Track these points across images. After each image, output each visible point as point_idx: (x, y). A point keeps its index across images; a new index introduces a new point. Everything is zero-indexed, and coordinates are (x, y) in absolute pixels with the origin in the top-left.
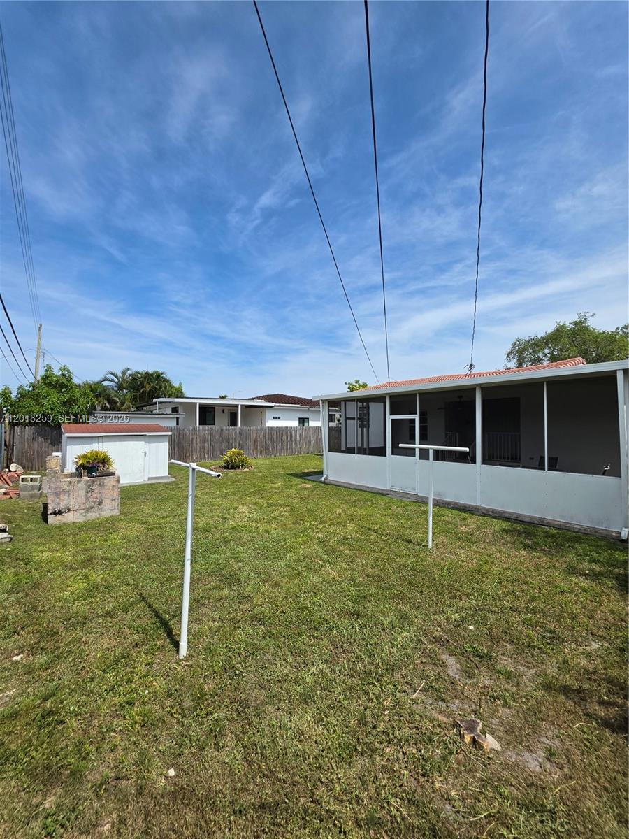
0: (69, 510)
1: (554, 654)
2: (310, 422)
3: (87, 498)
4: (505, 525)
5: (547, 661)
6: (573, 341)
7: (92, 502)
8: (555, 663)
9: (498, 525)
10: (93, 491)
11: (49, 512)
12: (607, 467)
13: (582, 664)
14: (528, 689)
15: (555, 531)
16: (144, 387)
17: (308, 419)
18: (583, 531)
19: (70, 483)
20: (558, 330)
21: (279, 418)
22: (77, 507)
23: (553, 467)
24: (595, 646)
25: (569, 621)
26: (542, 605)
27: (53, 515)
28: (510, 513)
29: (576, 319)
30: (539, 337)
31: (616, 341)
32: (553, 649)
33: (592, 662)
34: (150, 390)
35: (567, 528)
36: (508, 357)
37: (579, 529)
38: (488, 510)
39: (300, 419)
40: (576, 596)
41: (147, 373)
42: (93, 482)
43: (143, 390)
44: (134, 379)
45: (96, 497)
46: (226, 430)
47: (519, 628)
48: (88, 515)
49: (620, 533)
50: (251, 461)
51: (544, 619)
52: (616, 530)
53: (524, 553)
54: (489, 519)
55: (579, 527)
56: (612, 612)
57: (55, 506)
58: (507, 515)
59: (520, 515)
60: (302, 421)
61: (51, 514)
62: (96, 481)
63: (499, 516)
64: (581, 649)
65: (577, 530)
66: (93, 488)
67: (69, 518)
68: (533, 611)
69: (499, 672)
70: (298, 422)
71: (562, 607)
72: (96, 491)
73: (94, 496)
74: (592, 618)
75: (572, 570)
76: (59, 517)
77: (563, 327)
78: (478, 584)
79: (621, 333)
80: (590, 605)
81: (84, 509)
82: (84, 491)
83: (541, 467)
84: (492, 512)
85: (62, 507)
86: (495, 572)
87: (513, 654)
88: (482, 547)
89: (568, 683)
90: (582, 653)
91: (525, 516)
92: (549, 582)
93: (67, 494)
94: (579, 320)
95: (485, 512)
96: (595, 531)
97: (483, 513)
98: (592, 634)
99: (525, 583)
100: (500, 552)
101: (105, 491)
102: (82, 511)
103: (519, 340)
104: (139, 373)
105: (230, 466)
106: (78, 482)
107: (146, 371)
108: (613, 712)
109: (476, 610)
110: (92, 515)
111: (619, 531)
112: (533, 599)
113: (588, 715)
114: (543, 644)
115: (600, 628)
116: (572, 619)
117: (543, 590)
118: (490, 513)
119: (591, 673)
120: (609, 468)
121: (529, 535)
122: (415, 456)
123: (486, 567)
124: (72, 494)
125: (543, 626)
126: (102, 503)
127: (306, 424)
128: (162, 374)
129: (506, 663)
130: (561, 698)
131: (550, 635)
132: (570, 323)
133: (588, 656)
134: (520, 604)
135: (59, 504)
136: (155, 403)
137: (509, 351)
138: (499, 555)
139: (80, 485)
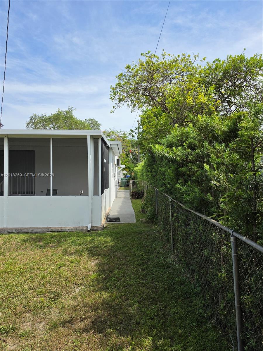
1: (56, 306)
4: (25, 237)
5: (52, 312)
6: (65, 122)
8: (57, 311)
9: (19, 238)
12: (82, 192)
13: (71, 304)
14: (41, 336)
15: (55, 234)
18: (70, 230)
20: (57, 114)
23: (55, 193)
24: (77, 290)
25: (64, 282)
26: (48, 279)
28: (28, 228)
29: (67, 110)
30: (47, 116)
31: (85, 126)
32: (55, 303)
33: (77, 300)
35: (62, 230)
36: (27, 125)
37: (69, 229)
38: (12, 229)
40: (67, 266)
47: (35, 299)
49: (88, 227)
51: (50, 287)
52: (86, 226)
53: (37, 251)
54: (13, 235)
55: (69, 228)
56: (85, 268)
58: (26, 230)
59: (34, 228)
63: (20, 232)
64: (71, 296)
65: (67, 230)
68: (44, 285)
69: (22, 336)
71: (60, 276)
74: (76, 276)
75: (66, 253)
77: (61, 113)
78: (4, 281)
79: (87, 122)
80: (74, 269)
83: (48, 194)
84: (16, 230)
86: (18, 269)
87: (31, 319)
88: (8, 254)
89: (65, 319)
90: (71, 298)
91: (38, 228)
92: (53, 264)
94: (68, 110)
95: (10, 231)
96: (76, 228)
97: (8, 232)
98: (76, 285)
99: (38, 269)
100: (21, 255)
103: (35, 115)
108: (87, 322)
109: (4, 300)
111: (87, 226)
112: (43, 277)
113: (75, 331)
114: (50, 303)
115: (80, 280)
116: (66, 281)
117: (50, 270)
118: (14, 231)
119: (76, 307)
120: (83, 193)
121: (40, 239)
123: (11, 267)
125: (50, 292)
129: (26, 327)
130: (61, 330)
131: (54, 295)
132: (64, 111)
133: (74, 298)
134: (35, 284)
137: (28, 121)
138: (20, 257)
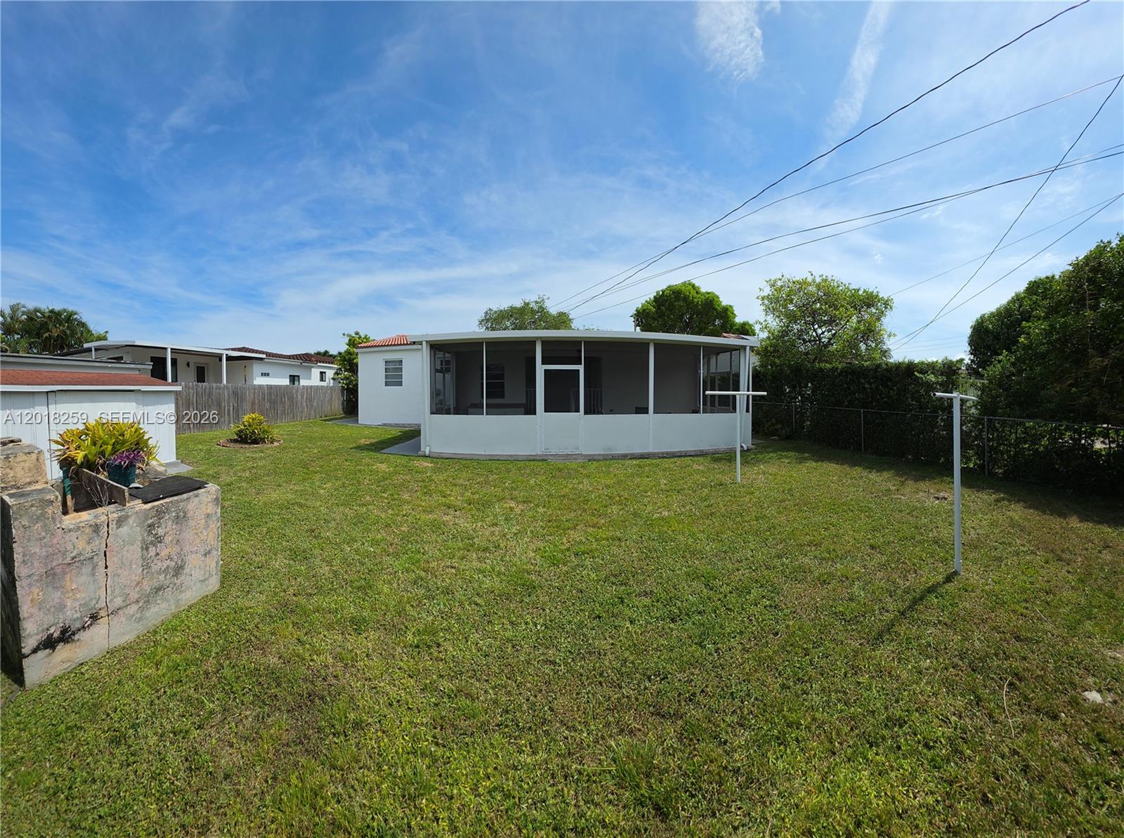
0: (94, 617)
2: (301, 380)
3: (146, 566)
7: (159, 573)
10: (159, 539)
11: (28, 644)
16: (48, 330)
17: (299, 376)
19: (96, 528)
21: (268, 375)
22: (118, 602)
27: (41, 654)
34: (58, 335)
39: (290, 376)
41: (52, 311)
42: (160, 513)
43: (47, 334)
44: (30, 319)
45: (170, 558)
46: (217, 388)
48: (148, 614)
50: (275, 432)
57: (50, 619)
60: (293, 379)
61: (35, 651)
62: (168, 510)
66: (161, 531)
67: (95, 641)
70: (288, 380)
72: (168, 539)
73: (164, 553)
76: (63, 651)
81: (137, 602)
82: (137, 547)
85: (72, 614)
93: (86, 570)
101: (188, 535)
102: (134, 608)
104: (39, 311)
105: (246, 438)
106: (120, 522)
107: (51, 308)
110: (160, 611)
122: (579, 412)
124: (102, 563)
126: (182, 567)
127: (296, 383)
128: (75, 314)
135: (61, 607)
136: (89, 350)
139: (124, 530)
